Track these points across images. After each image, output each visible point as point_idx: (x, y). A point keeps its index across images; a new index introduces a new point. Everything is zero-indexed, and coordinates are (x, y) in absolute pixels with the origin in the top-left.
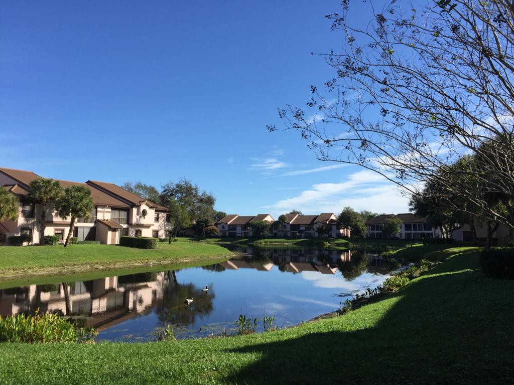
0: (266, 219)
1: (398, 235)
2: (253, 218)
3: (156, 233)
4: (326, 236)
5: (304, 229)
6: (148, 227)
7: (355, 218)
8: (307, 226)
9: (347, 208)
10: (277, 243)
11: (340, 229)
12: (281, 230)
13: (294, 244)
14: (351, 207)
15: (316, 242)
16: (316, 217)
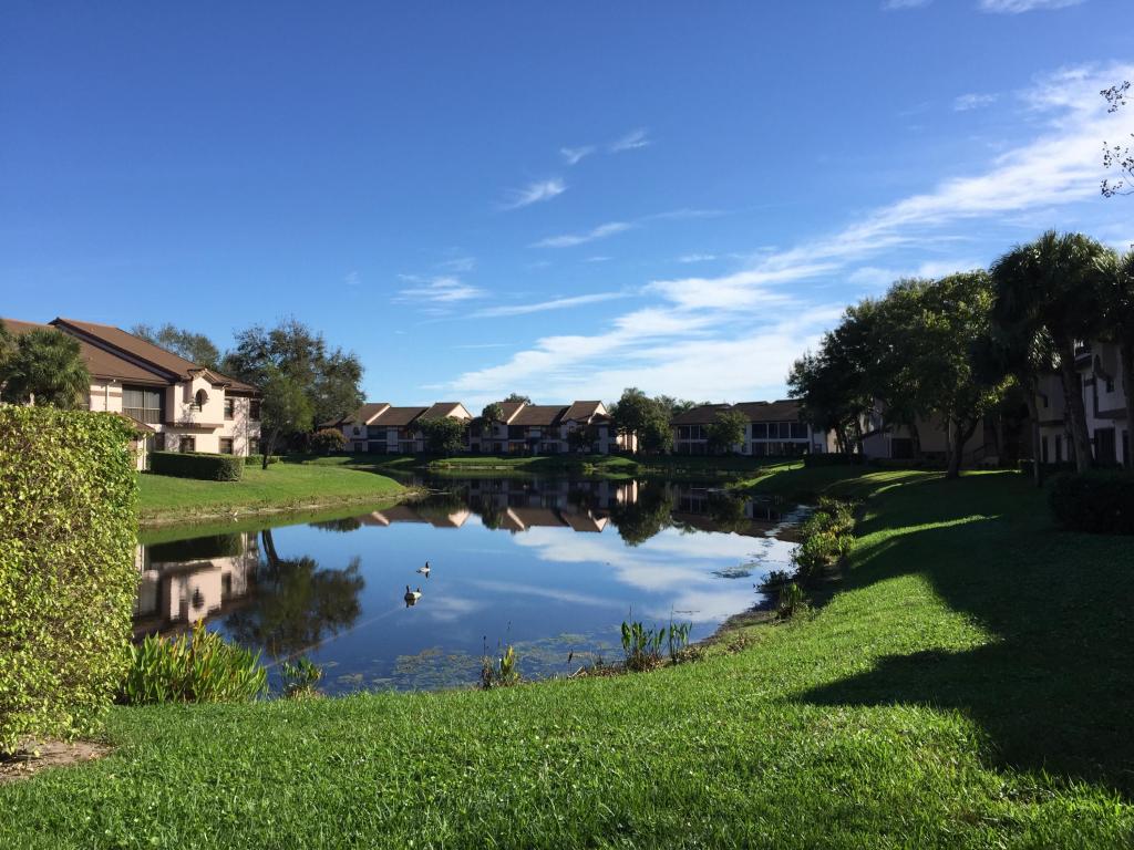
0: (454, 413)
1: (737, 448)
2: (424, 410)
3: (228, 443)
4: (587, 449)
5: (538, 435)
6: (209, 429)
7: (649, 412)
8: (544, 429)
9: (630, 390)
10: (482, 466)
11: (615, 436)
12: (489, 437)
13: (517, 468)
14: (640, 389)
15: (565, 464)
16: (565, 409)
